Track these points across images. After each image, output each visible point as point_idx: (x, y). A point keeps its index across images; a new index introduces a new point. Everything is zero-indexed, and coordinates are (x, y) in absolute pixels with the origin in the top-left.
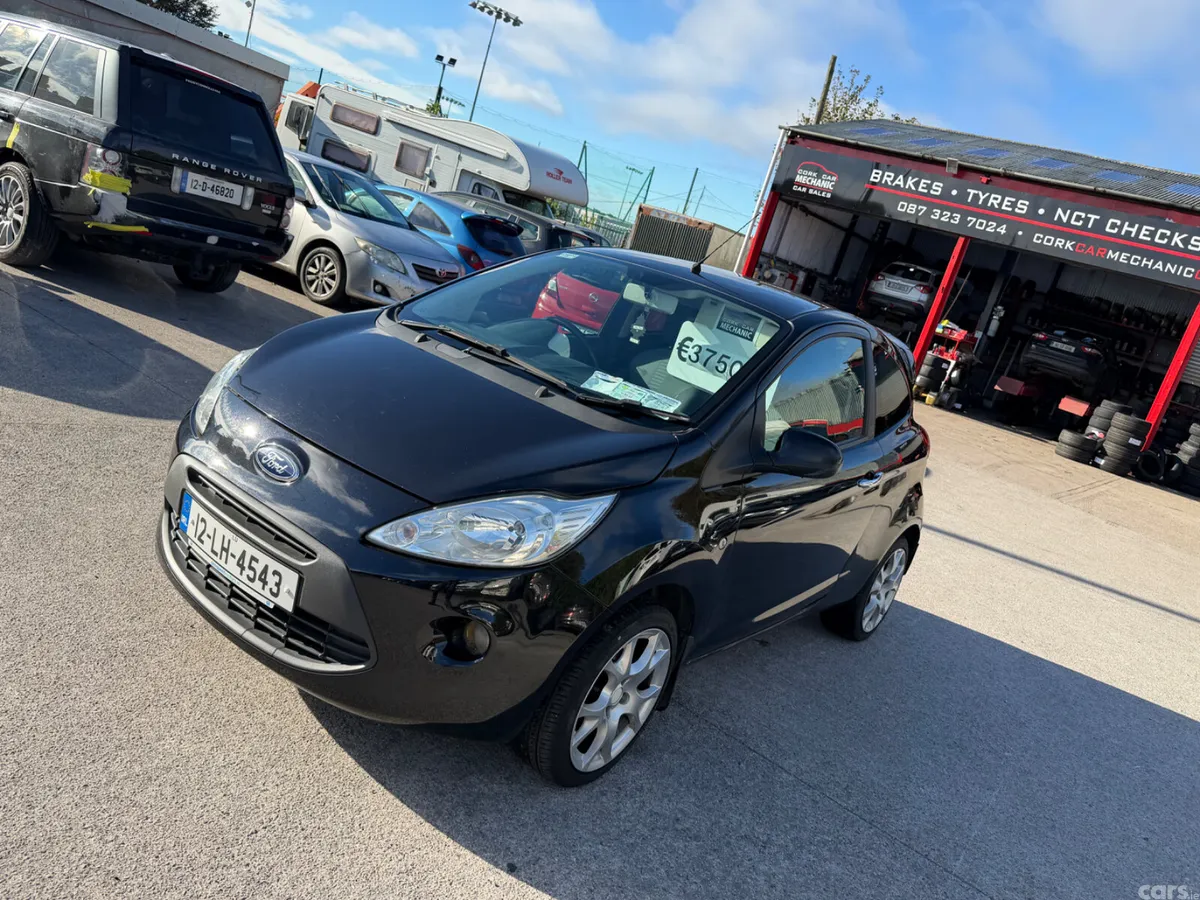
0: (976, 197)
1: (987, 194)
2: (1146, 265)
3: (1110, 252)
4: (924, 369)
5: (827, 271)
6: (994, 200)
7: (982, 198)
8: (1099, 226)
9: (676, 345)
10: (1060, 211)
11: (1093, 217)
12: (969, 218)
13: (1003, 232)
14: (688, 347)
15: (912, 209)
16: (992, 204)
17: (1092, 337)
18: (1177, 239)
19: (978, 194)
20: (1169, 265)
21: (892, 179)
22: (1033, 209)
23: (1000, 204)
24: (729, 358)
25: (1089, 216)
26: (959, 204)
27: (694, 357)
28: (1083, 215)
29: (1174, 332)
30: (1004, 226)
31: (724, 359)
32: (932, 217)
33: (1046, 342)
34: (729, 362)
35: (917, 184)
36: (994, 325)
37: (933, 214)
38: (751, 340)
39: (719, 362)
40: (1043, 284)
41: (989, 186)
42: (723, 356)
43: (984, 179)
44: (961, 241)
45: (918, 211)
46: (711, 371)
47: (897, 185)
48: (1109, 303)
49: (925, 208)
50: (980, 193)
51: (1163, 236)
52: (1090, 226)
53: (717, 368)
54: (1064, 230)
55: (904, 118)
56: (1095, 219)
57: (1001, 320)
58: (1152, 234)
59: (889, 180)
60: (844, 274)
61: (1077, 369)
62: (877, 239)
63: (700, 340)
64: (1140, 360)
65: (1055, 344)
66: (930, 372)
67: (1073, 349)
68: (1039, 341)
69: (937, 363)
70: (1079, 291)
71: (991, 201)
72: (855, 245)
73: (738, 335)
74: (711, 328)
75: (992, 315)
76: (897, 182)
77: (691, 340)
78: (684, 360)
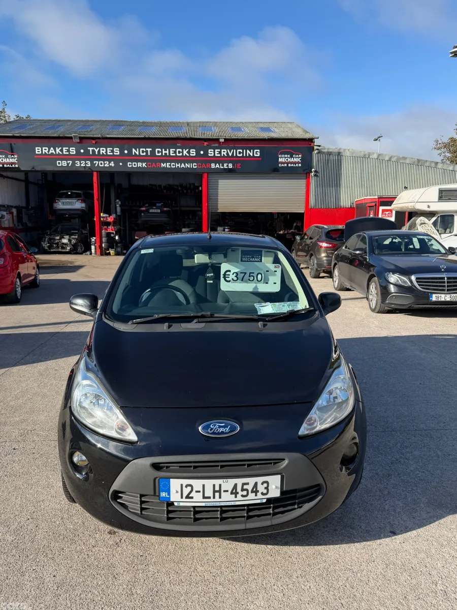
0: (93, 151)
1: (98, 149)
2: (178, 166)
3: (162, 164)
4: (104, 239)
5: (24, 205)
6: (103, 151)
7: (97, 151)
8: (153, 152)
9: (222, 276)
10: (134, 150)
11: (149, 150)
12: (95, 162)
13: (113, 165)
14: (229, 275)
15: (64, 163)
16: (102, 153)
17: (160, 203)
18: (185, 152)
19: (94, 150)
20: (186, 164)
21: (47, 150)
22: (122, 151)
23: (106, 152)
24: (253, 273)
25: (147, 149)
26: (86, 156)
27: (235, 279)
28: (144, 150)
29: (185, 191)
30: (112, 162)
31: (251, 274)
32: (76, 165)
33: (147, 211)
34: (255, 275)
35: (61, 150)
36: (119, 209)
37: (76, 163)
38: (261, 261)
39: (250, 276)
40: (125, 184)
41: (96, 145)
42: (250, 273)
43: (94, 142)
44: (95, 174)
45: (68, 164)
46: (246, 282)
47: (51, 153)
48: (155, 185)
49: (71, 162)
50: (95, 149)
51: (179, 152)
52: (149, 154)
53: (249, 280)
54: (138, 159)
55: (24, 116)
56: (150, 151)
57: (120, 206)
58: (175, 152)
59: (46, 151)
60: (32, 204)
61: (164, 219)
62: (44, 182)
63: (234, 269)
64: (177, 207)
65: (151, 211)
66: (107, 240)
67: (159, 211)
68: (143, 211)
69: (108, 235)
70: (141, 183)
71: (101, 151)
72: (32, 188)
73: (253, 261)
74: (238, 262)
75: (116, 205)
76: (51, 152)
77: (230, 271)
78: (229, 281)
